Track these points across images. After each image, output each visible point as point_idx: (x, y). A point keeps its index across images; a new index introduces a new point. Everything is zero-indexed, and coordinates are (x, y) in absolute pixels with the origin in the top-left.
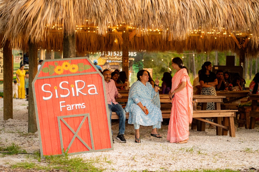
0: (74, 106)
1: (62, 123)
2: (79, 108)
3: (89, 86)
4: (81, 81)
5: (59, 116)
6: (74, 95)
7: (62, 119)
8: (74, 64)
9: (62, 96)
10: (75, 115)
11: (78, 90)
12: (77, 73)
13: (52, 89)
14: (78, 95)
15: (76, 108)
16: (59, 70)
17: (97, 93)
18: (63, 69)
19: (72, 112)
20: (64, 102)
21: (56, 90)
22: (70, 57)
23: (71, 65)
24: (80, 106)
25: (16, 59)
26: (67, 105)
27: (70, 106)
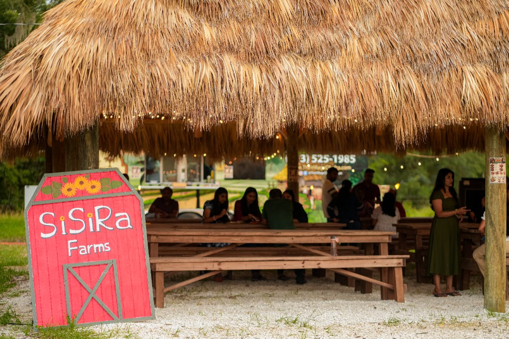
0: (92, 248)
1: (71, 276)
2: (100, 251)
3: (117, 215)
4: (105, 207)
5: (66, 263)
6: (91, 230)
7: (70, 269)
8: (95, 179)
9: (72, 231)
10: (92, 263)
11: (99, 222)
12: (98, 194)
13: (56, 221)
14: (98, 229)
15: (95, 251)
16: (69, 190)
17: (131, 227)
18: (76, 188)
19: (88, 257)
20: (76, 241)
21: (63, 223)
22: (88, 169)
23: (90, 182)
24: (101, 248)
25: (133, 171)
26: (80, 247)
27: (85, 247)
